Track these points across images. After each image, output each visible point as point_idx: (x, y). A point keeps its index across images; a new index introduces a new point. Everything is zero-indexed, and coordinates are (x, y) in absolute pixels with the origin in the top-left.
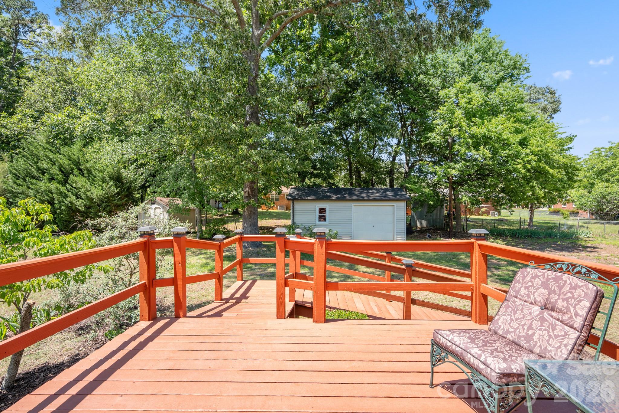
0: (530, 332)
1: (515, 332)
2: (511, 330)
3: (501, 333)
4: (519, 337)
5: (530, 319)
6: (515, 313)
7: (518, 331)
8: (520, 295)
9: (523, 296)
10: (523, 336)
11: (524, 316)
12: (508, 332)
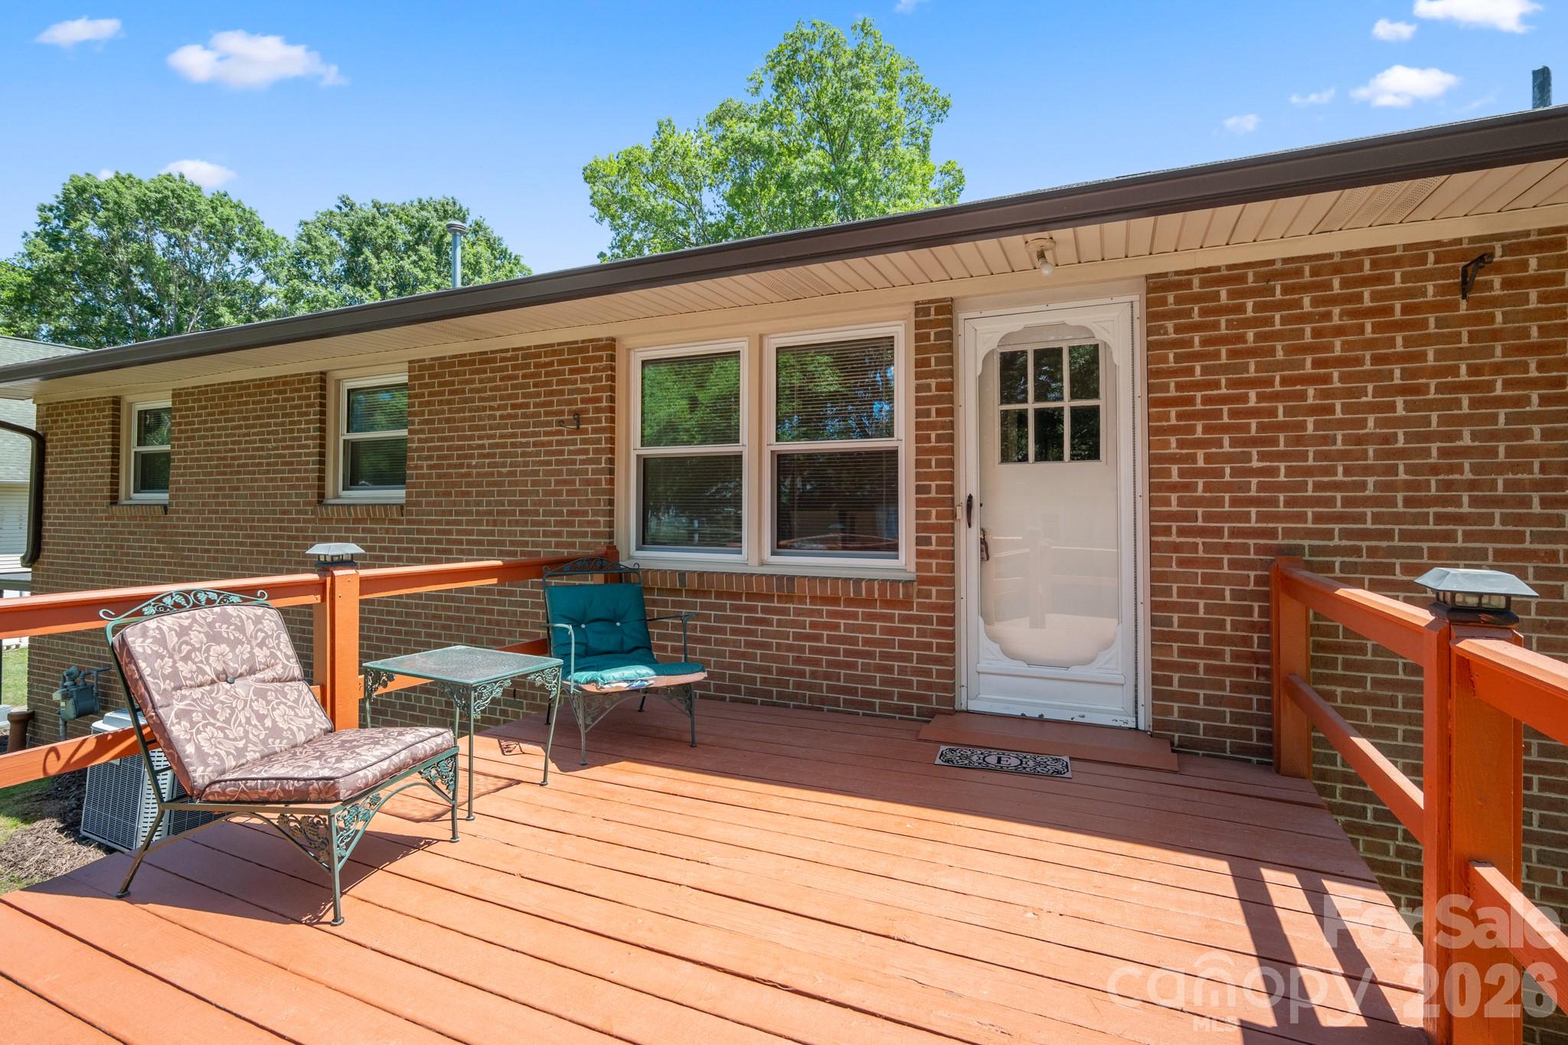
0: (268, 723)
1: (248, 741)
2: (241, 744)
3: (234, 764)
4: (264, 742)
5: (245, 706)
6: (213, 714)
7: (251, 736)
8: (186, 678)
9: (192, 679)
10: (267, 736)
11: (233, 709)
12: (240, 752)
